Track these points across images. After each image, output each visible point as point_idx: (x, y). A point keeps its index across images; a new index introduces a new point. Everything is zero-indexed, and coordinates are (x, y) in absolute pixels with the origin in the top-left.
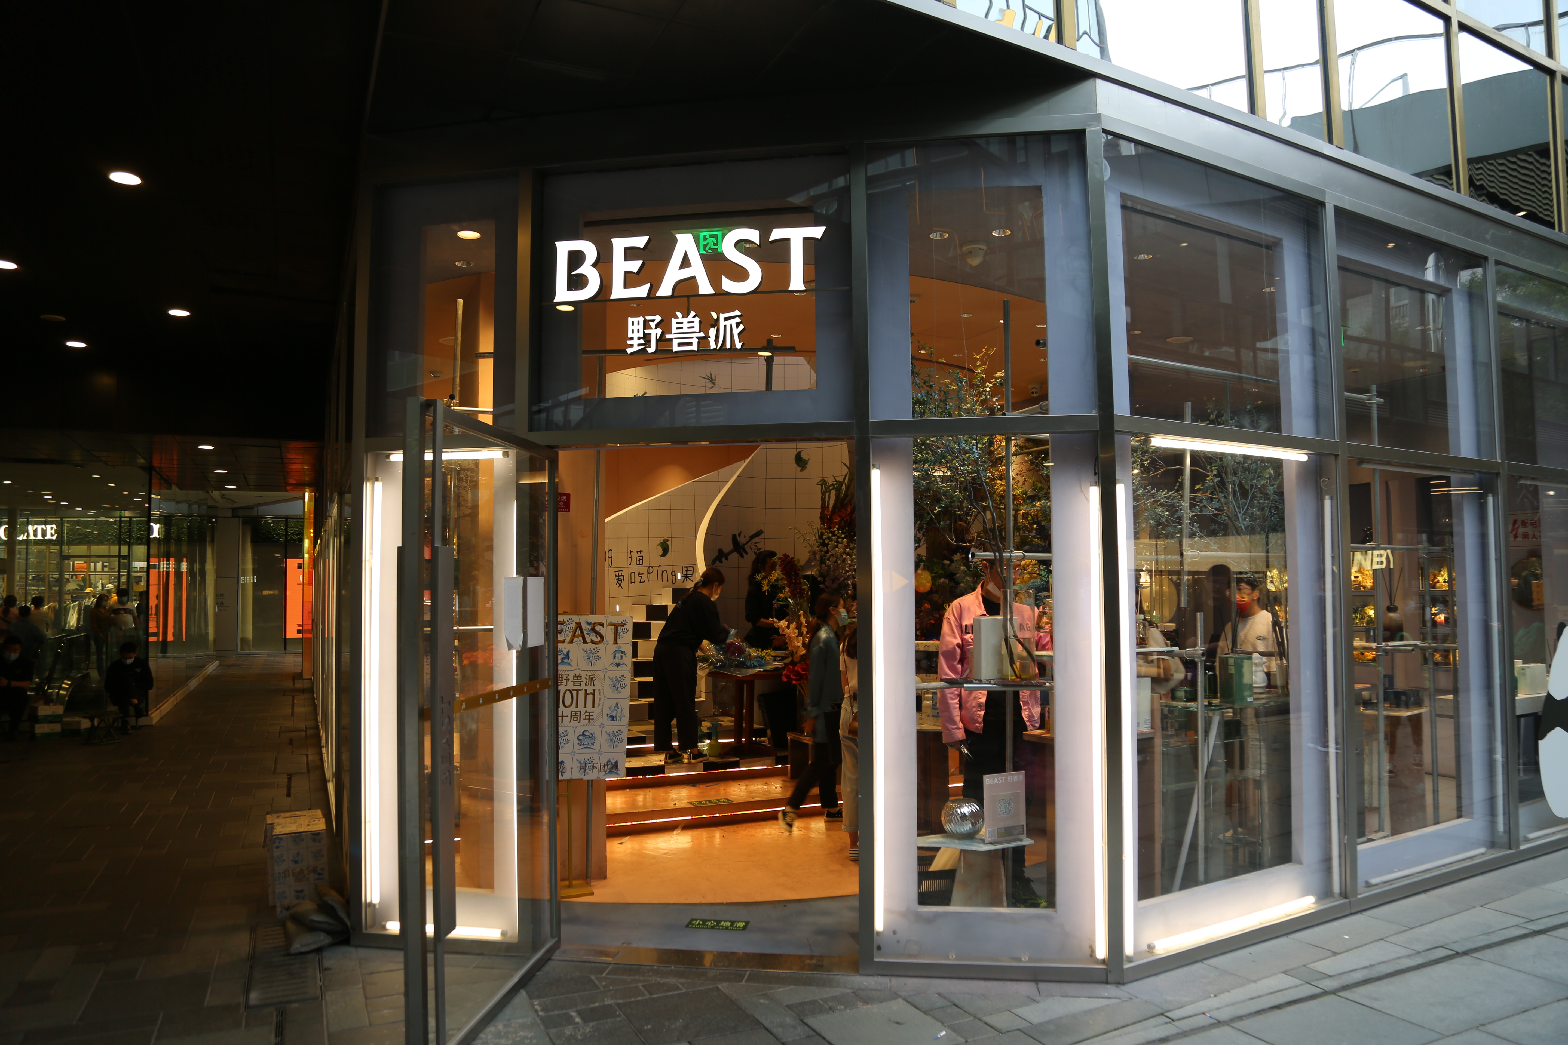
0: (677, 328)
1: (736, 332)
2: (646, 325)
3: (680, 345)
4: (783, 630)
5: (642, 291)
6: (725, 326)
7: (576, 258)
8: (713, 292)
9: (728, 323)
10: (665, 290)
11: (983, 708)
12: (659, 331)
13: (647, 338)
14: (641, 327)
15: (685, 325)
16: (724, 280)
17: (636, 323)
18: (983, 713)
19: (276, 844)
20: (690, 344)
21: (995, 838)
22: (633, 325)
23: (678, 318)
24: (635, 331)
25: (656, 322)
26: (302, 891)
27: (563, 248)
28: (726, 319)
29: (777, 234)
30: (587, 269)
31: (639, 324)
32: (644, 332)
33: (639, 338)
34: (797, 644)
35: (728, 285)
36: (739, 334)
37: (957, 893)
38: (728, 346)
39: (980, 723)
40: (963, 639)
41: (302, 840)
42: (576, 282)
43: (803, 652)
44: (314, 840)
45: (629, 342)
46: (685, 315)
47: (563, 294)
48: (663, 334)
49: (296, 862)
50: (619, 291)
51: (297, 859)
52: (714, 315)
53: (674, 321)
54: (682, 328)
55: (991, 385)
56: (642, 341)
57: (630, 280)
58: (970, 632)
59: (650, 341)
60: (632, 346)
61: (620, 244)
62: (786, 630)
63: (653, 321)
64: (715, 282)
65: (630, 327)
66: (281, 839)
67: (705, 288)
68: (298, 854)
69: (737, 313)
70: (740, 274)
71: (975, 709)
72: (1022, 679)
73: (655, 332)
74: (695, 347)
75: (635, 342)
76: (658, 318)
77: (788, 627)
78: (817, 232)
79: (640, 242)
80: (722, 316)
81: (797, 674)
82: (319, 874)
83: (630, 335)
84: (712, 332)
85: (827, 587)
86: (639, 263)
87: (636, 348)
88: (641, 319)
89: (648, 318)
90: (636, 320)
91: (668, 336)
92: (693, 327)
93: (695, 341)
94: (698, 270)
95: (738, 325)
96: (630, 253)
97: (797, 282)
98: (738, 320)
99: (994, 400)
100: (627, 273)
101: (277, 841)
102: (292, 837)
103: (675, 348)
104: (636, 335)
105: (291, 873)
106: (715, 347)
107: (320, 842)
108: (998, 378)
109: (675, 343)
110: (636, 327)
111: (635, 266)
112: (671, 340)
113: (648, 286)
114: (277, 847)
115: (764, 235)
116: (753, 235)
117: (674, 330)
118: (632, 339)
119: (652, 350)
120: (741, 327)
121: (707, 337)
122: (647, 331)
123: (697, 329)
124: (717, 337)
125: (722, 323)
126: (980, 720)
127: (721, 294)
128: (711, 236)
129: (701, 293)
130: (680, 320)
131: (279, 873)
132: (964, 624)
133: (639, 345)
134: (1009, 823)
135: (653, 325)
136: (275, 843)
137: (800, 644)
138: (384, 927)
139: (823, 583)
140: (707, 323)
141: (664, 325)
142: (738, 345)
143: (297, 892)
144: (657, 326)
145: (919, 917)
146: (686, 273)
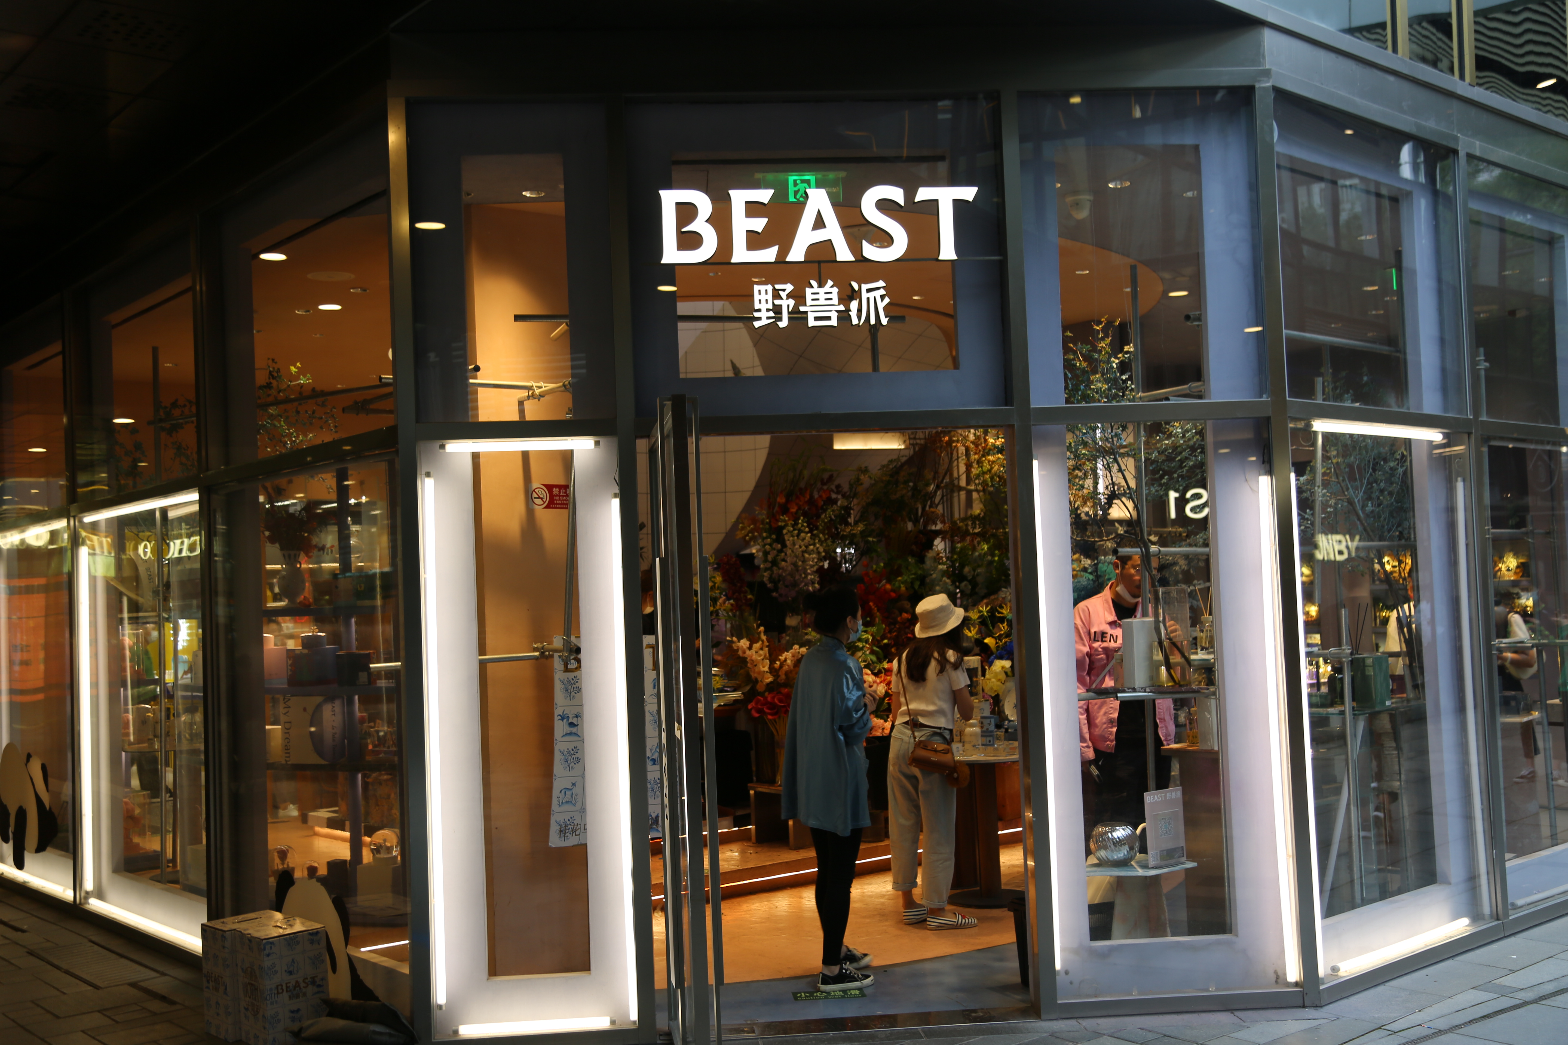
0: (813, 300)
1: (881, 305)
2: (776, 295)
3: (817, 319)
4: (744, 652)
5: (769, 255)
6: (868, 299)
7: (686, 212)
8: (853, 259)
9: (871, 295)
10: (797, 254)
11: (1116, 724)
12: (792, 302)
13: (777, 310)
14: (770, 297)
15: (822, 297)
16: (866, 245)
17: (763, 292)
18: (1115, 729)
19: (267, 952)
20: (829, 318)
21: (1158, 862)
22: (760, 294)
23: (812, 287)
24: (763, 302)
25: (787, 292)
26: (298, 1010)
27: (670, 199)
28: (869, 291)
29: (924, 194)
30: (700, 225)
31: (766, 293)
32: (773, 303)
33: (768, 310)
34: (763, 669)
35: (871, 251)
36: (884, 308)
37: (1117, 927)
38: (873, 322)
39: (1112, 741)
40: (1091, 647)
41: (298, 943)
42: (688, 241)
43: (769, 679)
44: (312, 942)
45: (756, 314)
46: (821, 285)
47: (671, 254)
48: (796, 306)
49: (291, 973)
50: (741, 254)
51: (291, 969)
52: (855, 286)
53: (808, 291)
54: (818, 299)
55: (1117, 361)
56: (771, 314)
57: (755, 241)
58: (1100, 639)
59: (781, 313)
60: (759, 319)
61: (739, 197)
62: (748, 652)
63: (784, 290)
64: (855, 247)
65: (757, 297)
66: (272, 943)
67: (844, 254)
68: (293, 961)
69: (881, 283)
70: (885, 239)
71: (1105, 726)
72: (1181, 686)
73: (787, 304)
74: (834, 322)
75: (764, 314)
76: (789, 287)
77: (750, 648)
78: (968, 193)
79: (764, 195)
80: (865, 287)
81: (772, 706)
82: (319, 986)
83: (757, 306)
84: (854, 305)
85: (780, 595)
86: (764, 221)
87: (764, 322)
88: (769, 288)
89: (777, 287)
90: (763, 288)
91: (802, 309)
92: (831, 299)
93: (834, 316)
94: (833, 232)
95: (882, 297)
96: (753, 209)
97: (948, 251)
98: (882, 292)
99: (1124, 377)
100: (749, 232)
101: (268, 947)
102: (285, 939)
103: (812, 323)
104: (764, 306)
105: (284, 988)
106: (857, 322)
107: (319, 944)
108: (1127, 352)
109: (811, 317)
110: (763, 297)
111: (759, 224)
112: (806, 313)
113: (776, 248)
114: (268, 955)
115: (910, 194)
116: (896, 194)
117: (809, 302)
118: (759, 310)
119: (783, 324)
120: (887, 300)
121: (848, 310)
122: (777, 302)
123: (835, 301)
124: (860, 310)
125: (865, 295)
126: (1113, 737)
127: (861, 260)
128: (803, 181)
129: (838, 259)
130: (816, 290)
131: (271, 989)
132: (1093, 631)
133: (768, 318)
134: (1170, 845)
135: (783, 295)
136: (265, 949)
137: (766, 669)
138: (456, 1032)
139: (776, 589)
140: (848, 296)
141: (798, 296)
142: (884, 321)
143: (292, 1012)
144: (789, 296)
145: (1092, 952)
146: (820, 236)
